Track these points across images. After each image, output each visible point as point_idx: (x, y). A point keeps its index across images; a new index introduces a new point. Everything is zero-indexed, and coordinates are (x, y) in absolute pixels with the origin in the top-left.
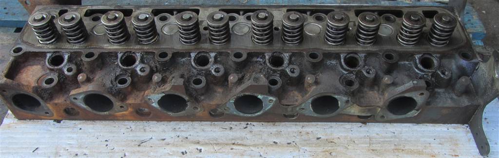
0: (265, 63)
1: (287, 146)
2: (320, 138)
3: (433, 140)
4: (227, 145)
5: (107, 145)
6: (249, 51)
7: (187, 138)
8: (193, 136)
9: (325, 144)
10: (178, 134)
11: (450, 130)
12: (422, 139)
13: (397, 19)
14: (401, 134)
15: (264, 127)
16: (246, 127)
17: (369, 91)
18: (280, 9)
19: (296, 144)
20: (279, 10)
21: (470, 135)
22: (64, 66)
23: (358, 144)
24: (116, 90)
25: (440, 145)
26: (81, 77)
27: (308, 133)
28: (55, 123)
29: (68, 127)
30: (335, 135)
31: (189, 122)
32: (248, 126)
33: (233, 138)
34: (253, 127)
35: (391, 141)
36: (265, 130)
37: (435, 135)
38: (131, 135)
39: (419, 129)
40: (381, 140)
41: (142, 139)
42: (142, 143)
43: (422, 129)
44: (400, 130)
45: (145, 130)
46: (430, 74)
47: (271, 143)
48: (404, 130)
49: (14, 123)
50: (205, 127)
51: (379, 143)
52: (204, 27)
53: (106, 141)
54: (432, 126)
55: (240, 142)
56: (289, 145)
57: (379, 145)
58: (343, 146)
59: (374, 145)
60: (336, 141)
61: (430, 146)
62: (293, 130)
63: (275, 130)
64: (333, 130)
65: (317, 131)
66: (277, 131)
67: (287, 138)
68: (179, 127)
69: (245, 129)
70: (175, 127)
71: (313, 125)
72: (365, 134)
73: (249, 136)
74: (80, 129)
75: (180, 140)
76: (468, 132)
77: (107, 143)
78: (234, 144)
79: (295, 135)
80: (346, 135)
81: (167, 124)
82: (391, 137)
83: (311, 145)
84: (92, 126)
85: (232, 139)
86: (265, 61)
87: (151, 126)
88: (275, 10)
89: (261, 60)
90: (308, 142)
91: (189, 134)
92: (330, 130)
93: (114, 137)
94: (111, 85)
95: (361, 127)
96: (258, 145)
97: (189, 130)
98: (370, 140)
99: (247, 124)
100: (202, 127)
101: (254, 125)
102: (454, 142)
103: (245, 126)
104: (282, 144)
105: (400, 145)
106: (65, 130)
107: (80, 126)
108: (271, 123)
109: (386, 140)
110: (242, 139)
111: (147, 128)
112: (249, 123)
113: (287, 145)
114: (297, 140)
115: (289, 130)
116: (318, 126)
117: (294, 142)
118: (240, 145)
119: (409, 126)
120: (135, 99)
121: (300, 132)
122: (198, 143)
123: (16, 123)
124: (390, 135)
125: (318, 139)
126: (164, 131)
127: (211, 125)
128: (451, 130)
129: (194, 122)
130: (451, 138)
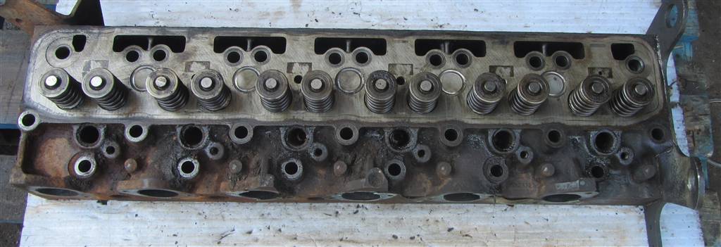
0: (383, 140)
1: (410, 243)
2: (452, 229)
3: (595, 231)
4: (332, 241)
5: (176, 243)
6: (361, 126)
7: (280, 230)
8: (288, 226)
9: (458, 239)
10: (268, 223)
11: (619, 214)
12: (581, 230)
13: (574, 61)
14: (556, 221)
15: (381, 212)
16: (357, 211)
17: (522, 173)
18: (406, 39)
19: (421, 239)
20: (404, 42)
21: (643, 222)
22: (102, 144)
23: (499, 239)
24: (180, 182)
25: (603, 239)
26: (129, 165)
27: (437, 221)
28: (100, 205)
29: (119, 213)
30: (472, 224)
31: (280, 204)
32: (359, 209)
33: (341, 230)
34: (365, 212)
35: (542, 233)
36: (381, 216)
37: (598, 222)
38: (205, 226)
39: (580, 214)
40: (529, 232)
41: (222, 231)
42: (223, 237)
43: (585, 214)
44: (555, 215)
45: (223, 217)
46: (605, 158)
47: (389, 238)
48: (561, 214)
49: (42, 205)
50: (303, 213)
51: (527, 237)
52: (295, 75)
53: (174, 235)
54: (596, 209)
55: (350, 237)
56: (412, 241)
57: (527, 240)
58: (480, 241)
59: (519, 240)
60: (471, 233)
61: (590, 241)
62: (418, 216)
63: (394, 217)
64: (469, 216)
65: (449, 217)
66: (397, 218)
67: (410, 230)
68: (268, 211)
69: (355, 216)
70: (263, 212)
71: (443, 208)
72: (510, 223)
73: (360, 226)
74: (136, 215)
75: (272, 234)
76: (641, 217)
77: (175, 239)
78: (341, 240)
79: (421, 225)
80: (485, 224)
81: (251, 207)
82: (543, 227)
83: (440, 241)
84: (151, 210)
85: (340, 232)
86: (384, 137)
87: (231, 210)
88: (399, 42)
89: (378, 135)
90: (436, 236)
91: (282, 224)
92: (466, 215)
93: (183, 228)
94: (173, 176)
95: (506, 210)
96: (373, 241)
97: (282, 217)
98: (516, 232)
99: (358, 207)
100: (299, 212)
101: (367, 209)
102: (621, 233)
103: (355, 210)
104: (404, 240)
105: (553, 240)
106: (115, 218)
107: (135, 210)
108: (390, 205)
109: (537, 231)
110: (352, 231)
111: (226, 214)
112: (361, 205)
113: (409, 240)
114: (422, 233)
115: (414, 216)
116: (451, 210)
117: (418, 235)
118: (349, 241)
119: (568, 210)
120: (207, 187)
121: (428, 220)
122: (295, 239)
123: (45, 205)
124: (542, 223)
125: (450, 230)
126: (248, 219)
127: (310, 208)
128: (621, 214)
129: (287, 204)
130: (618, 228)
